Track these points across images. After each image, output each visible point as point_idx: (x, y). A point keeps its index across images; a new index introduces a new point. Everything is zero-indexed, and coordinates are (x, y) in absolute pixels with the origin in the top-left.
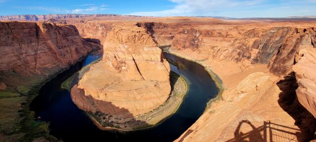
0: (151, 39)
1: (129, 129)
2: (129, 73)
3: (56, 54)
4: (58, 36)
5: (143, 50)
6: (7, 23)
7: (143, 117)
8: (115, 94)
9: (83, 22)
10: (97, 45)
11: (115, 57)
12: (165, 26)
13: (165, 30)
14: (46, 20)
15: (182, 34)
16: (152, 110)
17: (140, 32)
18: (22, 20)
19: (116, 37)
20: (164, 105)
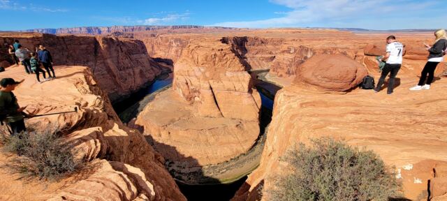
0: (237, 60)
1: (193, 181)
2: (204, 107)
3: (115, 77)
4: (120, 54)
5: (225, 75)
6: (63, 38)
7: (214, 167)
8: (181, 133)
9: (154, 36)
10: (169, 66)
11: (187, 84)
12: (262, 42)
13: (263, 47)
14: (110, 34)
15: (286, 54)
16: (229, 160)
17: (222, 50)
18: (84, 33)
19: (191, 56)
20: (248, 154)
